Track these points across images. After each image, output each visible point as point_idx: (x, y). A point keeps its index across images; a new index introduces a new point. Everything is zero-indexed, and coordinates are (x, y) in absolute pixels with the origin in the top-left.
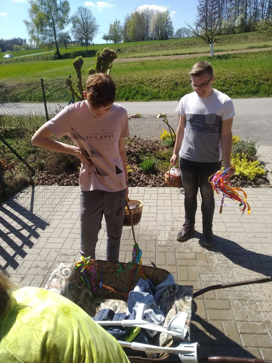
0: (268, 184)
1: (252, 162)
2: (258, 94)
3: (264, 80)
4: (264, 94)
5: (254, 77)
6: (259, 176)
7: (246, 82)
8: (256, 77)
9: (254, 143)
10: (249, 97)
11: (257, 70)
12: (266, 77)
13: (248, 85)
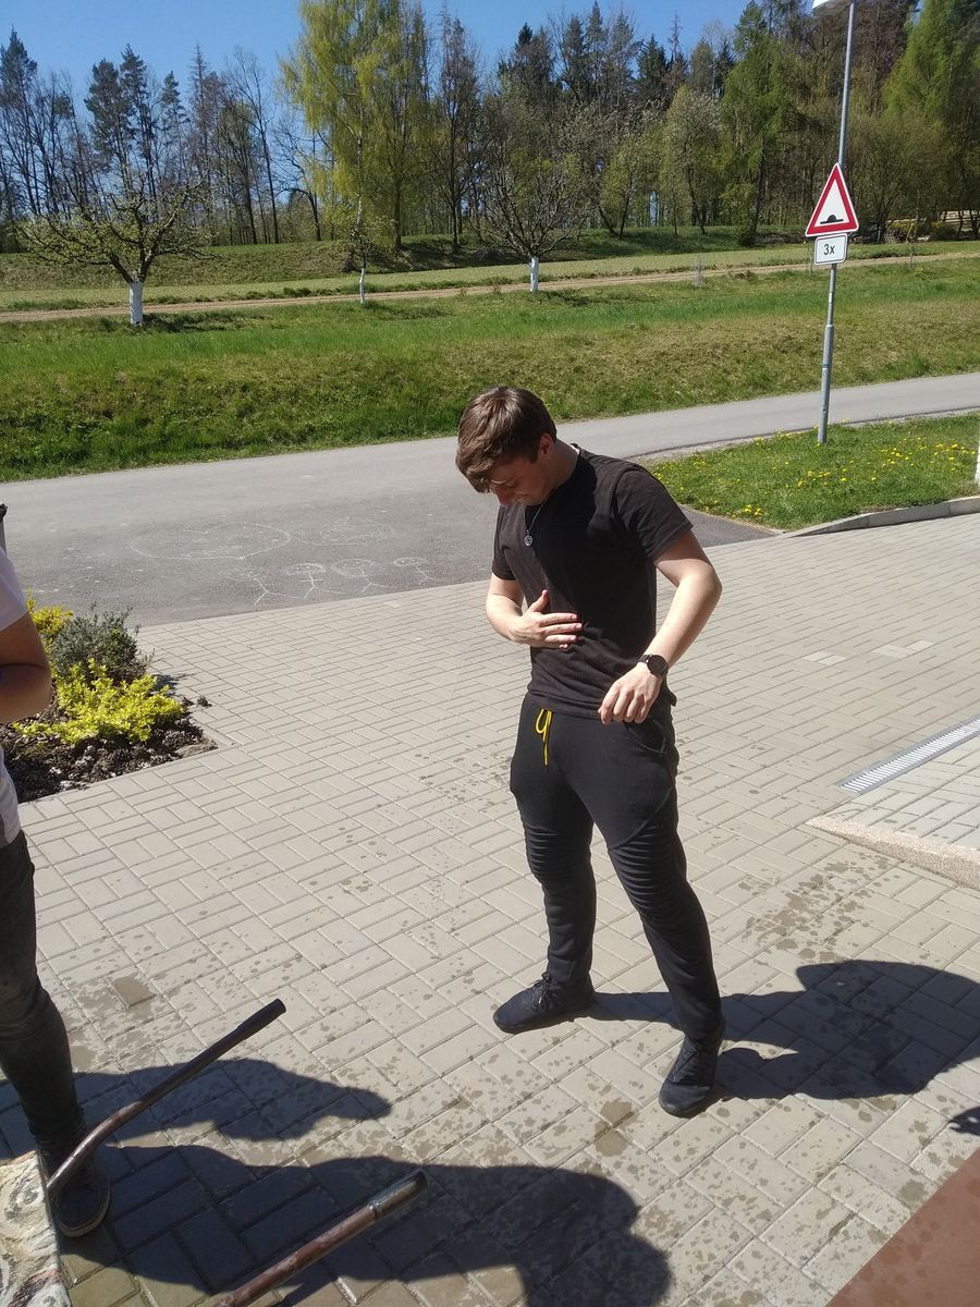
0: (201, 742)
1: (130, 682)
2: (88, 462)
3: (97, 414)
4: (110, 461)
5: (59, 404)
6: (164, 723)
7: (37, 423)
8: (68, 404)
9: (118, 620)
10: (61, 473)
11: (62, 380)
12: (102, 406)
13: (44, 431)
